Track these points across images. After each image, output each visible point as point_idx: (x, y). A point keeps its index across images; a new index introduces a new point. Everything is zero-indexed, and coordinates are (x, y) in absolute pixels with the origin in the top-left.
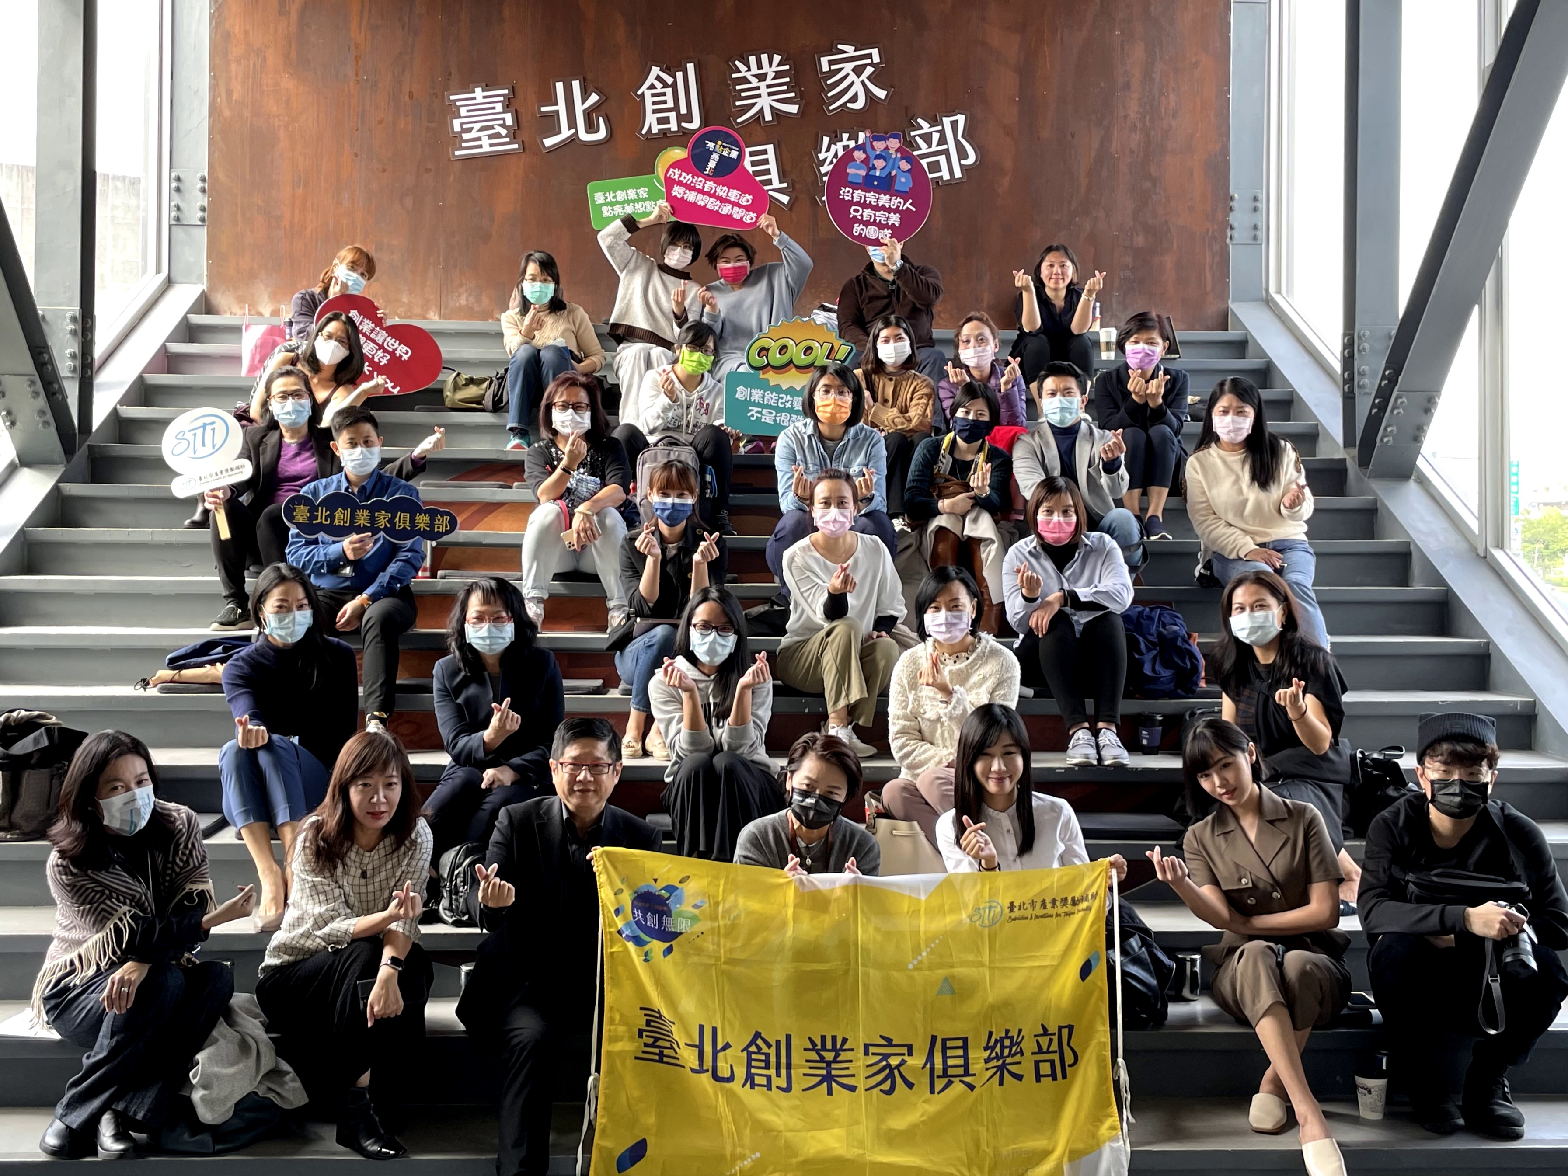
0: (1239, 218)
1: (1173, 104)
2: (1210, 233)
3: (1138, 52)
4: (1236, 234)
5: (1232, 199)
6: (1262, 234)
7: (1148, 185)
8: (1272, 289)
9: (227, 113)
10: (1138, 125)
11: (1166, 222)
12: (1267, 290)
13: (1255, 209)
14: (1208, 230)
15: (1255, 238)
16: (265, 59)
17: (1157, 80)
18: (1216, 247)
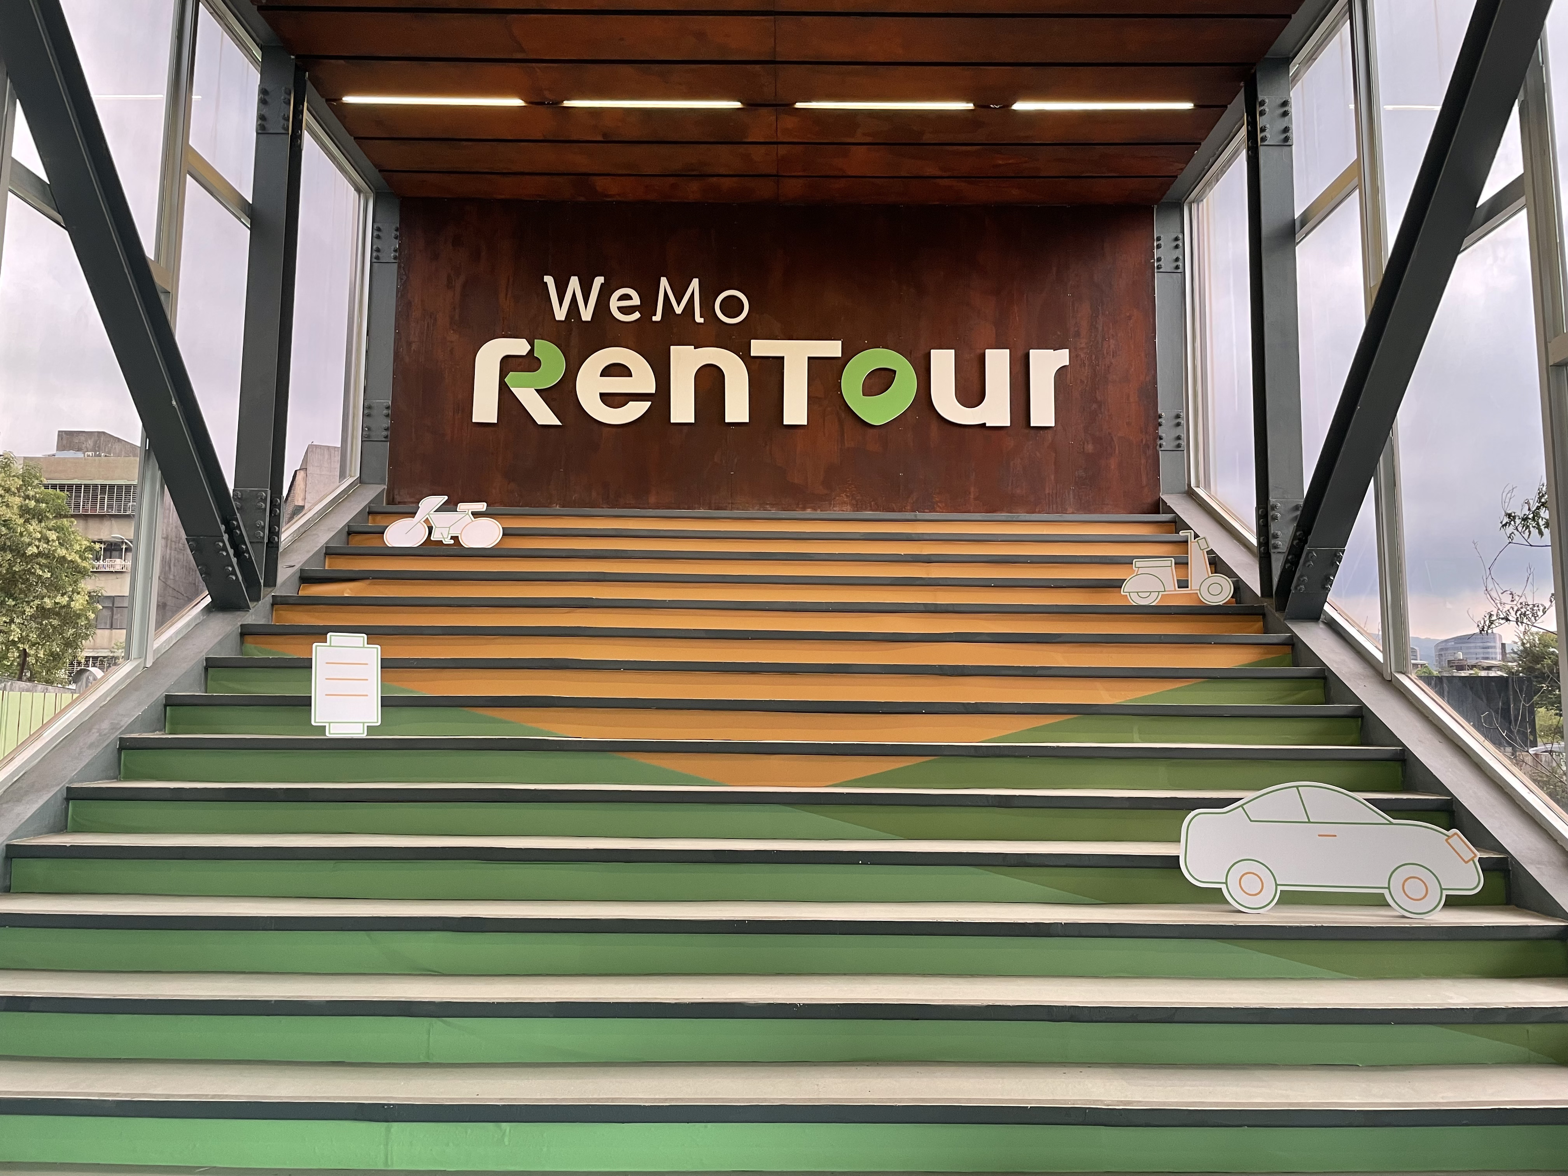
0: (1166, 432)
1: (1112, 346)
2: (1144, 442)
3: (1085, 309)
4: (1163, 442)
5: (1160, 417)
6: (1184, 443)
7: (1095, 406)
8: (1193, 484)
9: (407, 359)
10: (1087, 362)
11: (1110, 434)
12: (1189, 485)
13: (1178, 424)
14: (1142, 440)
15: (1179, 446)
16: (435, 319)
17: (1100, 328)
18: (1150, 452)
